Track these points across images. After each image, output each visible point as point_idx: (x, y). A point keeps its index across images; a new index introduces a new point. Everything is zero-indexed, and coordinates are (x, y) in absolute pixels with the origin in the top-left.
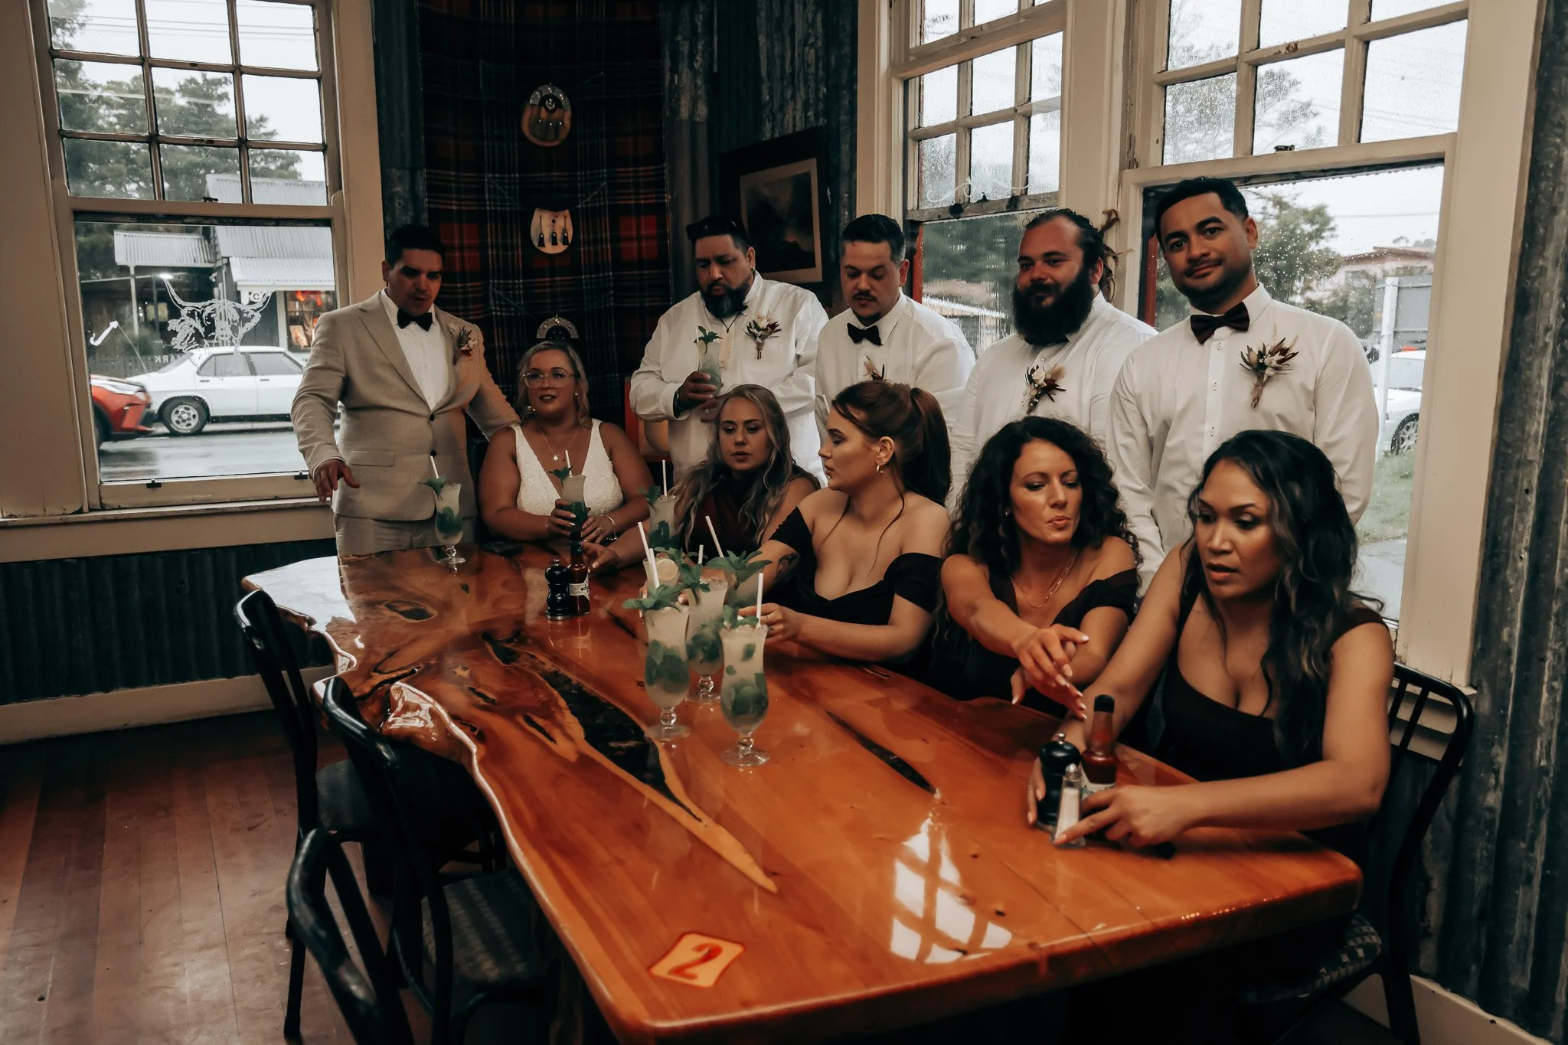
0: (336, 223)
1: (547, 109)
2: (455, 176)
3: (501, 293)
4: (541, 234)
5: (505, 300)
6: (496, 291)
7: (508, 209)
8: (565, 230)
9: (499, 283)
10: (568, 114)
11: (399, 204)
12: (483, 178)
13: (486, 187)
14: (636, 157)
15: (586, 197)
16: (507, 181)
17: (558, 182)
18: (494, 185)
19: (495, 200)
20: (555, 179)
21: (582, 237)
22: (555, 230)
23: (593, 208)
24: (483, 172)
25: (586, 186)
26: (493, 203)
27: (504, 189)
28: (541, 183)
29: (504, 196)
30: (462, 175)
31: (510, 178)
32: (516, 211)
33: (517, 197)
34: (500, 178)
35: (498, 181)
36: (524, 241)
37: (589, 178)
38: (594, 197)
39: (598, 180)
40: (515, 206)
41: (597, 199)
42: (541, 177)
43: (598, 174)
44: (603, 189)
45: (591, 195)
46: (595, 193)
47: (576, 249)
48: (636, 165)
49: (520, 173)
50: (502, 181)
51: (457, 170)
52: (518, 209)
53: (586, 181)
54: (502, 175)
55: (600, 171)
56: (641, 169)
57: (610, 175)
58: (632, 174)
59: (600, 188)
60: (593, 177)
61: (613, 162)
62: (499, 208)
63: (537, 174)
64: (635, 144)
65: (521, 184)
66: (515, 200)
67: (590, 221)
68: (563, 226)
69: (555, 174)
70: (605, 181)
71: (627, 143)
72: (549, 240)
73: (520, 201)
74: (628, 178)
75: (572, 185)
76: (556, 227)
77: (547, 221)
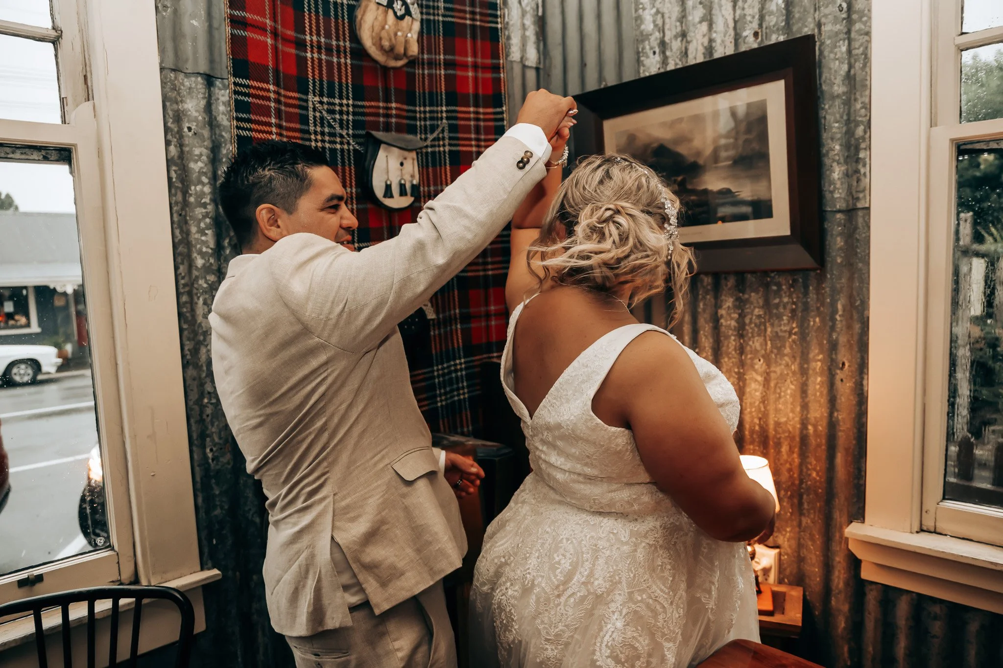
1: (395, 13)
2: (274, 92)
4: (388, 179)
7: (338, 146)
8: (413, 176)
10: (417, 26)
11: (190, 129)
12: (307, 101)
13: (311, 114)
14: (476, 96)
15: (426, 139)
16: (337, 108)
17: (397, 116)
18: (321, 112)
19: (323, 134)
20: (394, 112)
21: (422, 189)
22: (402, 175)
23: (433, 153)
24: (307, 94)
25: (425, 126)
26: (319, 137)
27: (335, 120)
28: (377, 115)
29: (334, 128)
30: (282, 92)
31: (341, 105)
32: (349, 150)
33: (351, 132)
34: (329, 104)
35: (326, 107)
36: (359, 190)
37: (428, 115)
38: (434, 140)
39: (437, 119)
40: (348, 143)
41: (437, 143)
42: (379, 107)
43: (437, 112)
44: (443, 131)
45: (431, 137)
46: (435, 135)
47: (417, 204)
48: (476, 105)
49: (354, 99)
50: (332, 107)
51: (277, 83)
52: (351, 147)
53: (425, 119)
54: (332, 100)
55: (439, 109)
56: (481, 110)
57: (449, 115)
58: (472, 116)
59: (440, 129)
60: (432, 115)
61: (452, 99)
62: (327, 145)
63: (373, 104)
64: (476, 79)
65: (354, 114)
66: (348, 134)
67: (430, 170)
68: (412, 172)
69: (394, 105)
70: (444, 121)
71: (467, 77)
72: (395, 190)
73: (354, 136)
74: (469, 119)
75: (412, 122)
76: (403, 172)
77: (394, 164)
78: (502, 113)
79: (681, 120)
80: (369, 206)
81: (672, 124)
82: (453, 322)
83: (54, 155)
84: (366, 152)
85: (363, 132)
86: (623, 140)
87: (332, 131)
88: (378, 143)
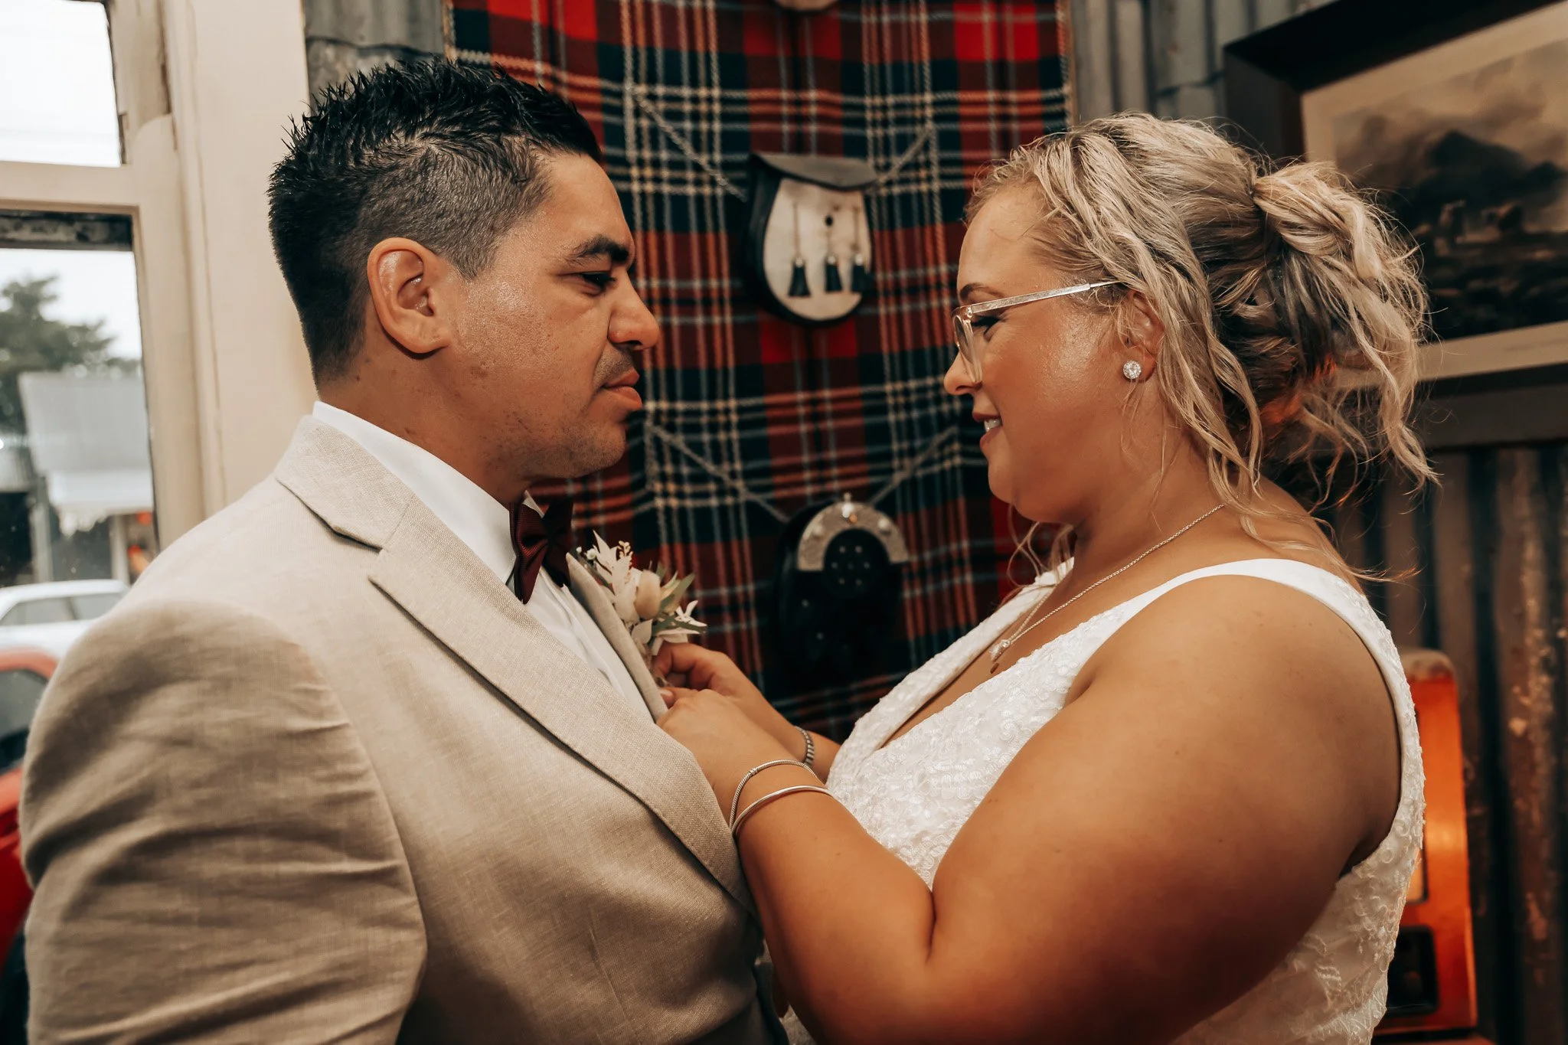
0: (147, 229)
2: (546, 77)
3: (679, 440)
4: (798, 255)
5: (691, 463)
6: (665, 436)
7: (691, 190)
8: (855, 248)
9: (672, 413)
12: (620, 95)
13: (630, 123)
14: (1001, 65)
15: (887, 167)
16: (687, 107)
17: (821, 119)
18: (650, 117)
19: (656, 164)
20: (813, 110)
21: (880, 276)
22: (830, 247)
23: (905, 197)
24: (620, 78)
25: (886, 138)
26: (648, 172)
27: (681, 133)
28: (777, 118)
29: (681, 152)
30: (564, 76)
31: (695, 100)
32: (714, 198)
33: (718, 157)
34: (669, 98)
35: (662, 106)
36: (738, 283)
37: (891, 114)
38: (906, 167)
39: (913, 121)
40: (713, 183)
41: (912, 174)
42: (778, 102)
43: (913, 106)
44: (926, 147)
45: (898, 161)
46: (908, 156)
47: (868, 310)
48: (1002, 85)
49: (724, 85)
50: (674, 106)
51: (551, 59)
52: (719, 192)
53: (885, 123)
54: (675, 91)
55: (917, 99)
56: (1013, 96)
57: (941, 110)
58: (992, 110)
59: (919, 143)
60: (901, 113)
61: (946, 76)
62: (666, 189)
63: (766, 94)
64: (999, 28)
65: (725, 118)
66: (712, 163)
67: (899, 234)
68: (851, 238)
69: (813, 95)
70: (930, 125)
71: (979, 27)
72: (815, 278)
73: (726, 167)
74: (985, 118)
75: (855, 131)
76: (834, 238)
77: (810, 221)
78: (1061, 100)
79: (1505, 65)
80: (762, 317)
81: (1482, 77)
82: (956, 569)
83: (99, 232)
84: (752, 196)
85: (741, 157)
86: (1353, 134)
87: (677, 156)
88: (775, 177)
